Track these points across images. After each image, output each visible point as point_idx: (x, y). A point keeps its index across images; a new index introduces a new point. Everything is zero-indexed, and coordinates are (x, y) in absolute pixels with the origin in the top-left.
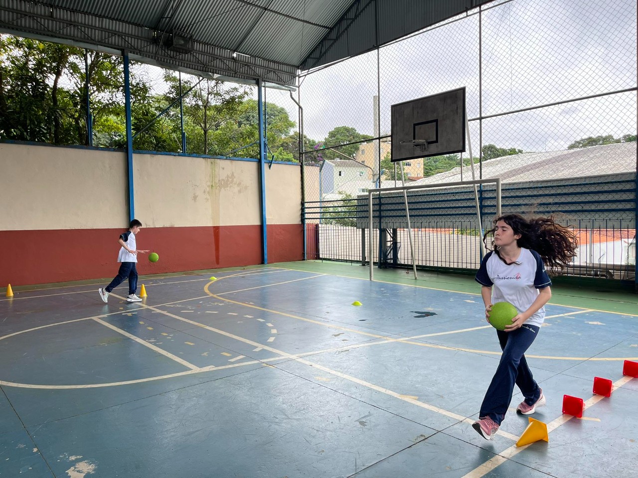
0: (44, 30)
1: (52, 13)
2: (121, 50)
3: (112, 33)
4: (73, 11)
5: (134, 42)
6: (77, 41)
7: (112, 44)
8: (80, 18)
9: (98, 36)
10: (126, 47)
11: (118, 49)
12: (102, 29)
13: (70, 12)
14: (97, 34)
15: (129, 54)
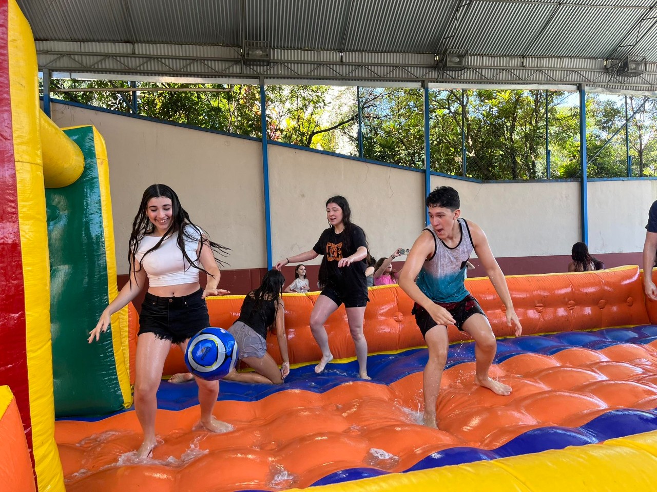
0: (516, 79)
1: (523, 63)
2: (576, 85)
3: (570, 71)
4: (540, 57)
5: (588, 75)
6: (541, 84)
7: (569, 81)
8: (545, 62)
9: (558, 76)
10: (581, 81)
11: (574, 85)
12: (562, 69)
13: (537, 58)
14: (558, 75)
15: (585, 87)
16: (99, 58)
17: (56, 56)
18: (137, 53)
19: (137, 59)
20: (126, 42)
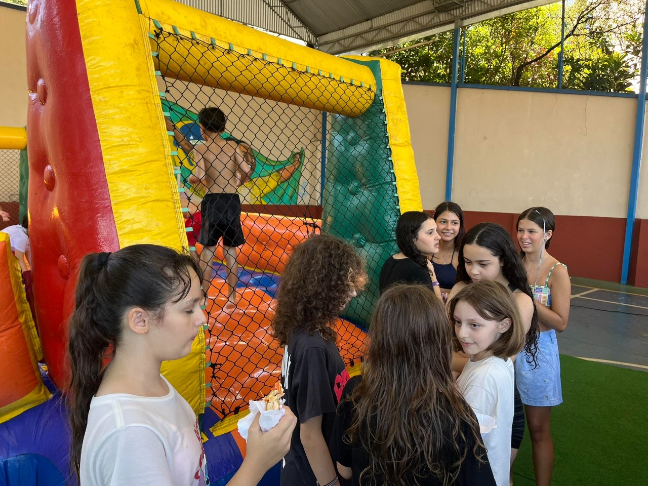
16: (353, 38)
17: (331, 44)
18: (374, 27)
19: (374, 32)
20: (367, 20)
